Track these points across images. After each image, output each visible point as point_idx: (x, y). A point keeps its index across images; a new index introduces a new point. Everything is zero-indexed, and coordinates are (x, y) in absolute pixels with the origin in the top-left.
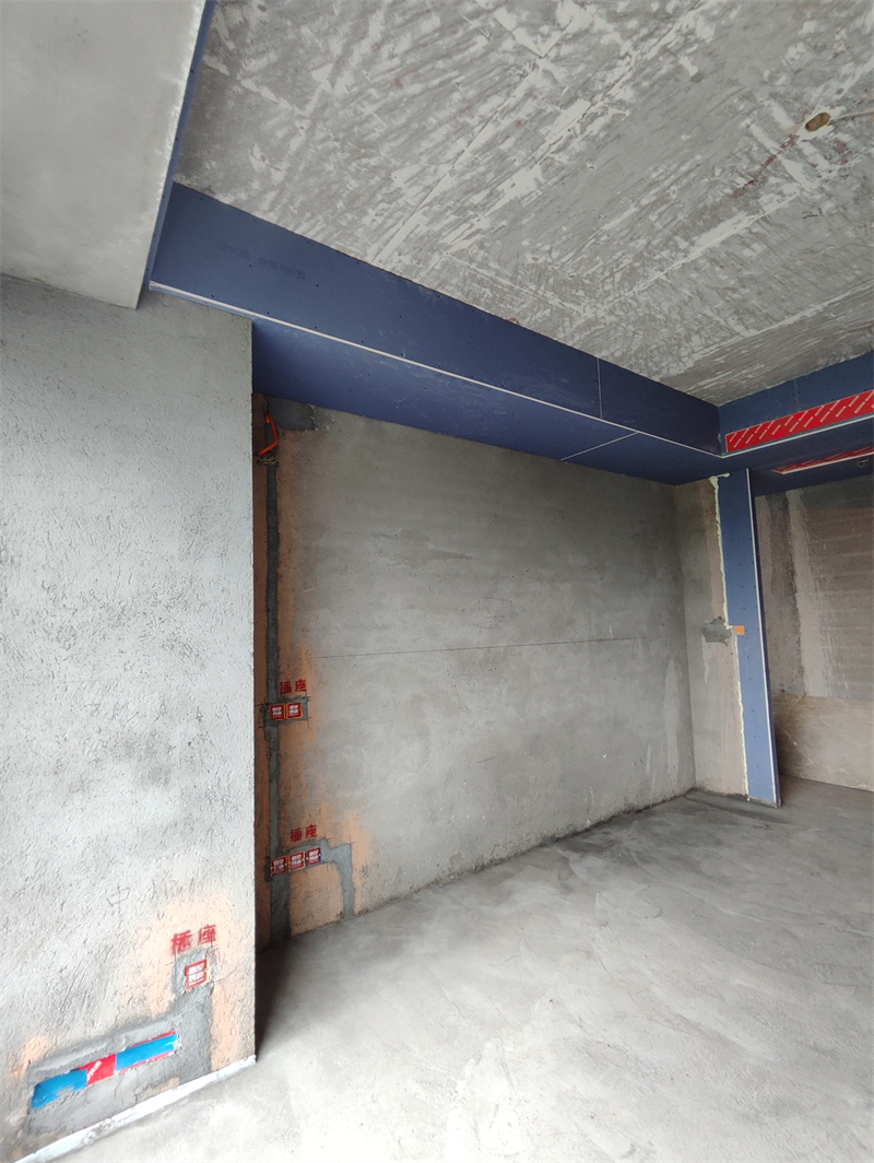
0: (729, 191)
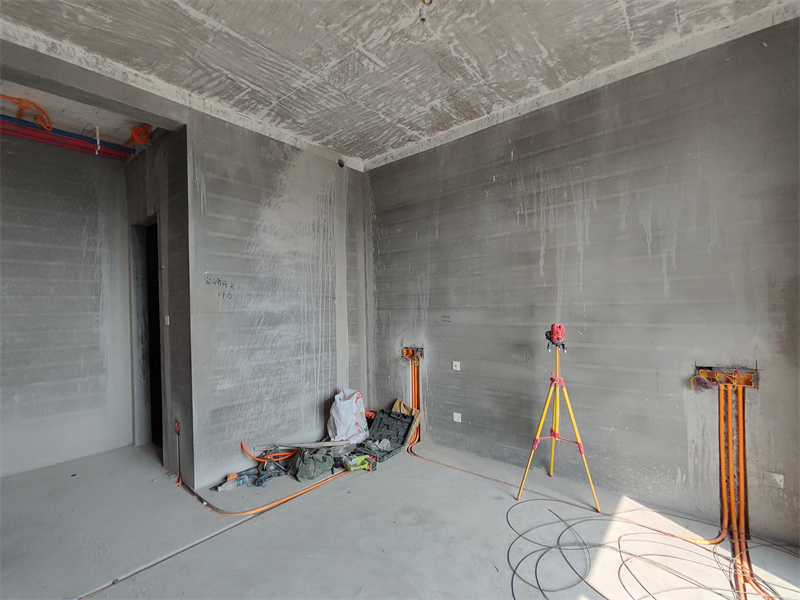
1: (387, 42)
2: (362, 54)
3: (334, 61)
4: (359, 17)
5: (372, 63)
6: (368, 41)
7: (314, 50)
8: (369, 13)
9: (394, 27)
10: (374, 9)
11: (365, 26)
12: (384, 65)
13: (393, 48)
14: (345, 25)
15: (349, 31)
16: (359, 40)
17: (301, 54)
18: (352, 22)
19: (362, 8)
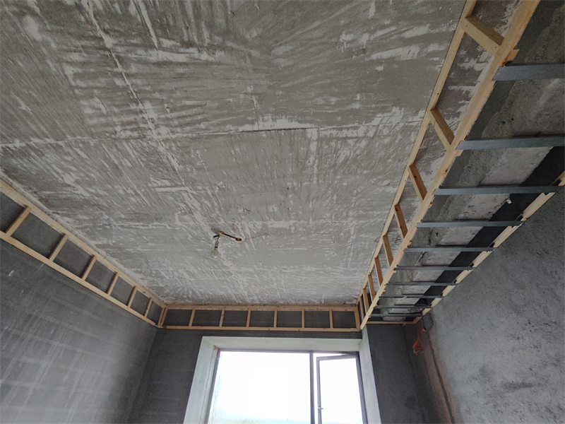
0: (268, 237)
1: (185, 203)
2: (176, 186)
3: (176, 166)
4: (216, 204)
5: (163, 185)
6: (192, 197)
7: (198, 164)
8: (216, 209)
9: (198, 212)
10: (218, 212)
11: (206, 202)
12: (157, 189)
13: (176, 202)
14: (213, 195)
15: (207, 193)
16: (195, 193)
17: (198, 152)
18: (214, 199)
19: (222, 209)
